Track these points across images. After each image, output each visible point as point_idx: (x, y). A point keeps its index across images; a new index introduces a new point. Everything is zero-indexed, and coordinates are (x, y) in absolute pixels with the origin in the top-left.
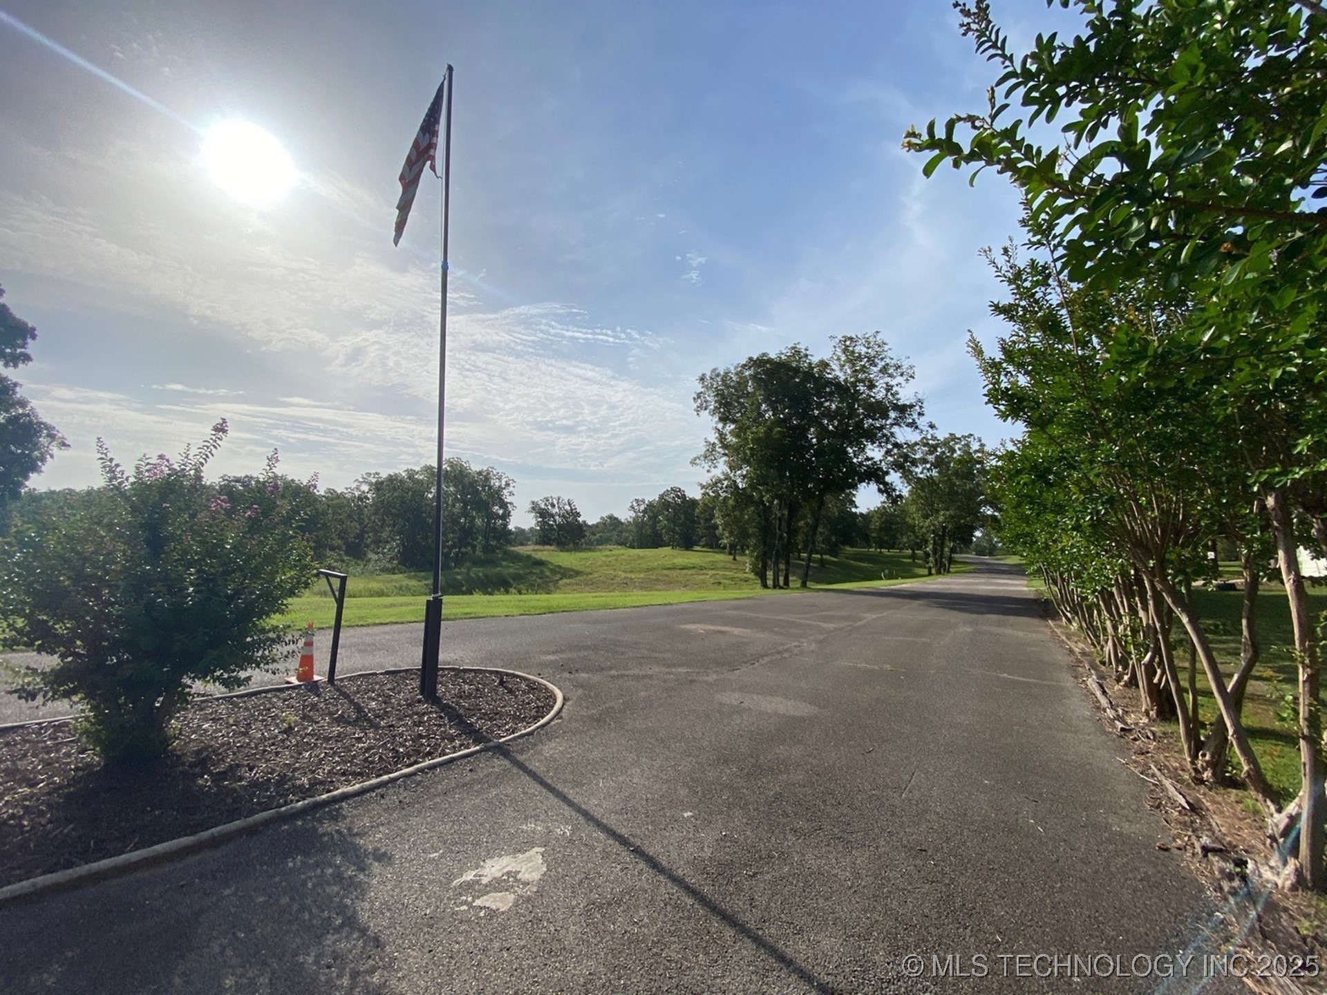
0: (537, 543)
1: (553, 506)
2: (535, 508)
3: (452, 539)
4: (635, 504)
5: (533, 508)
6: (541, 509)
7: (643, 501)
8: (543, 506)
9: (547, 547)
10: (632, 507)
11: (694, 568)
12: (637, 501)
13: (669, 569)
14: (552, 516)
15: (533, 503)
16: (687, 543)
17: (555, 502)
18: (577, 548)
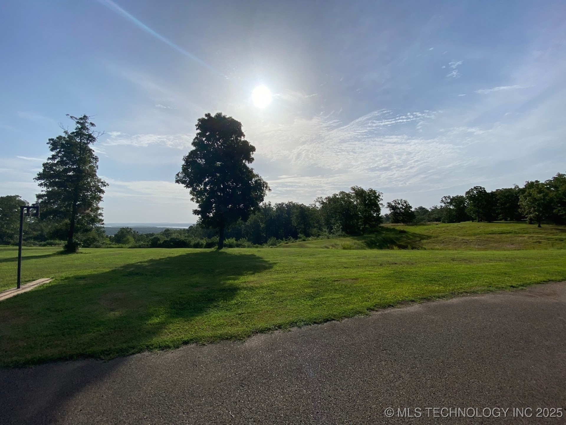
0: (392, 223)
1: (399, 204)
2: (390, 206)
3: (361, 222)
4: (444, 199)
5: (389, 206)
6: (392, 206)
7: (449, 197)
8: (393, 204)
9: (399, 224)
10: (442, 201)
11: (510, 233)
12: (445, 197)
13: (490, 234)
14: (399, 209)
15: (388, 203)
16: (490, 218)
17: (400, 202)
18: (416, 224)
